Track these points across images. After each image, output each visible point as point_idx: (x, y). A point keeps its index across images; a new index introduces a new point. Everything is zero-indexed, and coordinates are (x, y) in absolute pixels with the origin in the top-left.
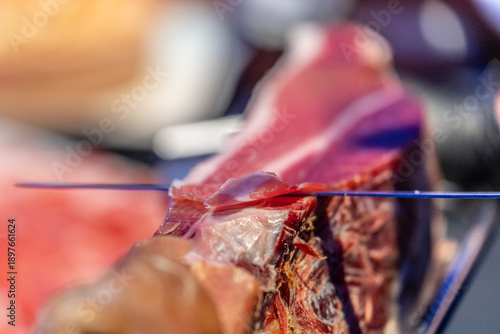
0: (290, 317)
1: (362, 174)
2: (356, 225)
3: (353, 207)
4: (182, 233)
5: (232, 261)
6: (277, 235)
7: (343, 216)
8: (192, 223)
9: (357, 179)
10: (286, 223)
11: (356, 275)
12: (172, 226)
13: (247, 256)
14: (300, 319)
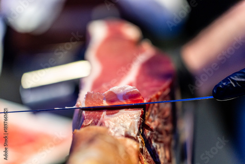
0: (144, 160)
1: (160, 91)
2: (160, 115)
3: (158, 107)
4: (96, 124)
5: (122, 136)
6: (138, 122)
7: (155, 111)
8: (99, 119)
9: (159, 93)
10: (141, 116)
11: (162, 138)
12: (89, 121)
13: (128, 133)
14: (148, 160)
